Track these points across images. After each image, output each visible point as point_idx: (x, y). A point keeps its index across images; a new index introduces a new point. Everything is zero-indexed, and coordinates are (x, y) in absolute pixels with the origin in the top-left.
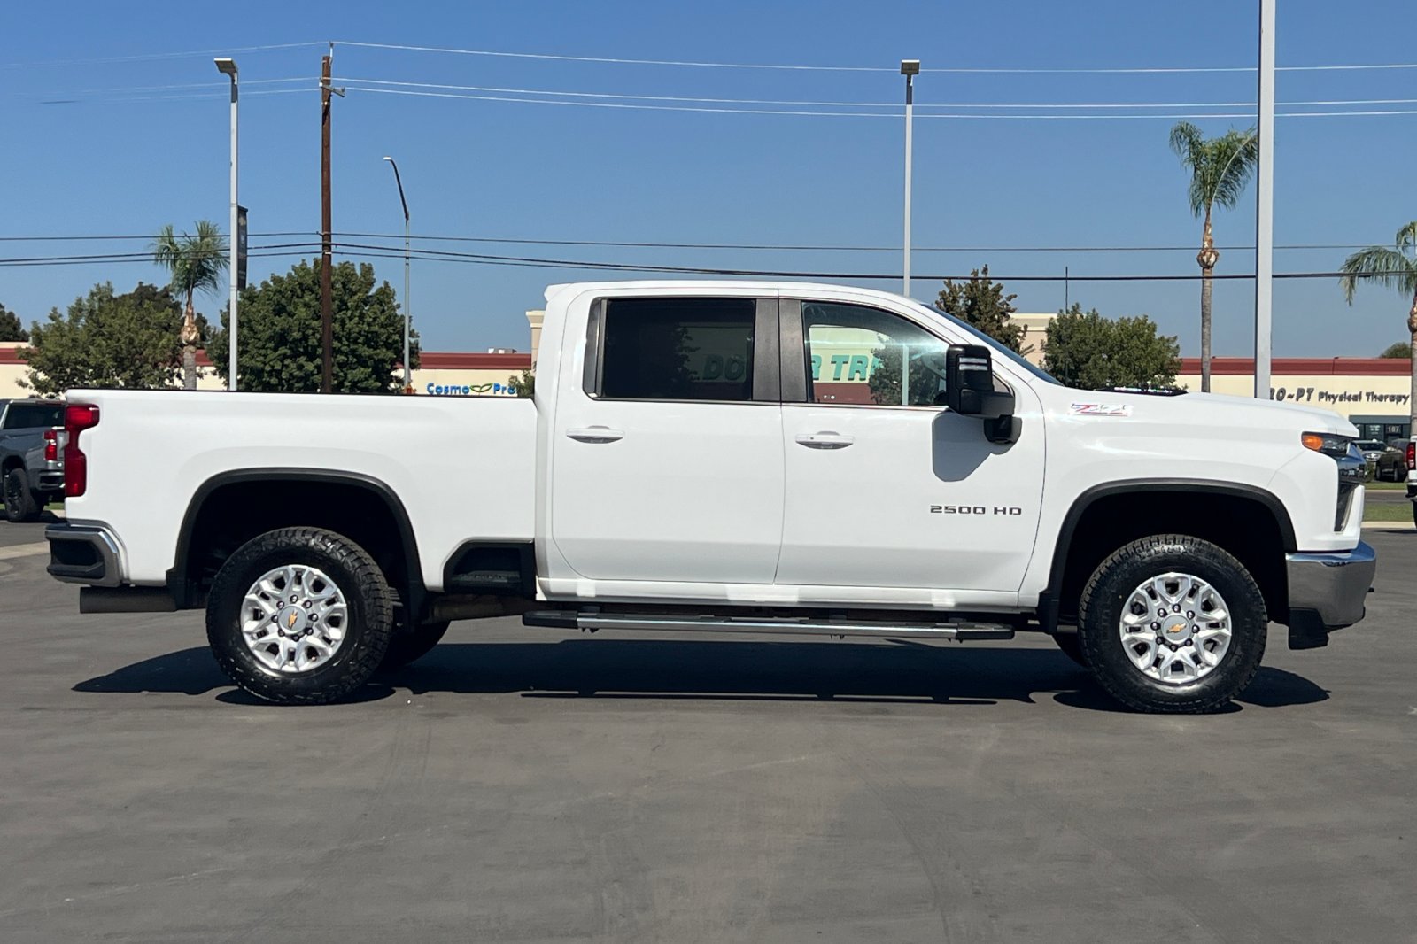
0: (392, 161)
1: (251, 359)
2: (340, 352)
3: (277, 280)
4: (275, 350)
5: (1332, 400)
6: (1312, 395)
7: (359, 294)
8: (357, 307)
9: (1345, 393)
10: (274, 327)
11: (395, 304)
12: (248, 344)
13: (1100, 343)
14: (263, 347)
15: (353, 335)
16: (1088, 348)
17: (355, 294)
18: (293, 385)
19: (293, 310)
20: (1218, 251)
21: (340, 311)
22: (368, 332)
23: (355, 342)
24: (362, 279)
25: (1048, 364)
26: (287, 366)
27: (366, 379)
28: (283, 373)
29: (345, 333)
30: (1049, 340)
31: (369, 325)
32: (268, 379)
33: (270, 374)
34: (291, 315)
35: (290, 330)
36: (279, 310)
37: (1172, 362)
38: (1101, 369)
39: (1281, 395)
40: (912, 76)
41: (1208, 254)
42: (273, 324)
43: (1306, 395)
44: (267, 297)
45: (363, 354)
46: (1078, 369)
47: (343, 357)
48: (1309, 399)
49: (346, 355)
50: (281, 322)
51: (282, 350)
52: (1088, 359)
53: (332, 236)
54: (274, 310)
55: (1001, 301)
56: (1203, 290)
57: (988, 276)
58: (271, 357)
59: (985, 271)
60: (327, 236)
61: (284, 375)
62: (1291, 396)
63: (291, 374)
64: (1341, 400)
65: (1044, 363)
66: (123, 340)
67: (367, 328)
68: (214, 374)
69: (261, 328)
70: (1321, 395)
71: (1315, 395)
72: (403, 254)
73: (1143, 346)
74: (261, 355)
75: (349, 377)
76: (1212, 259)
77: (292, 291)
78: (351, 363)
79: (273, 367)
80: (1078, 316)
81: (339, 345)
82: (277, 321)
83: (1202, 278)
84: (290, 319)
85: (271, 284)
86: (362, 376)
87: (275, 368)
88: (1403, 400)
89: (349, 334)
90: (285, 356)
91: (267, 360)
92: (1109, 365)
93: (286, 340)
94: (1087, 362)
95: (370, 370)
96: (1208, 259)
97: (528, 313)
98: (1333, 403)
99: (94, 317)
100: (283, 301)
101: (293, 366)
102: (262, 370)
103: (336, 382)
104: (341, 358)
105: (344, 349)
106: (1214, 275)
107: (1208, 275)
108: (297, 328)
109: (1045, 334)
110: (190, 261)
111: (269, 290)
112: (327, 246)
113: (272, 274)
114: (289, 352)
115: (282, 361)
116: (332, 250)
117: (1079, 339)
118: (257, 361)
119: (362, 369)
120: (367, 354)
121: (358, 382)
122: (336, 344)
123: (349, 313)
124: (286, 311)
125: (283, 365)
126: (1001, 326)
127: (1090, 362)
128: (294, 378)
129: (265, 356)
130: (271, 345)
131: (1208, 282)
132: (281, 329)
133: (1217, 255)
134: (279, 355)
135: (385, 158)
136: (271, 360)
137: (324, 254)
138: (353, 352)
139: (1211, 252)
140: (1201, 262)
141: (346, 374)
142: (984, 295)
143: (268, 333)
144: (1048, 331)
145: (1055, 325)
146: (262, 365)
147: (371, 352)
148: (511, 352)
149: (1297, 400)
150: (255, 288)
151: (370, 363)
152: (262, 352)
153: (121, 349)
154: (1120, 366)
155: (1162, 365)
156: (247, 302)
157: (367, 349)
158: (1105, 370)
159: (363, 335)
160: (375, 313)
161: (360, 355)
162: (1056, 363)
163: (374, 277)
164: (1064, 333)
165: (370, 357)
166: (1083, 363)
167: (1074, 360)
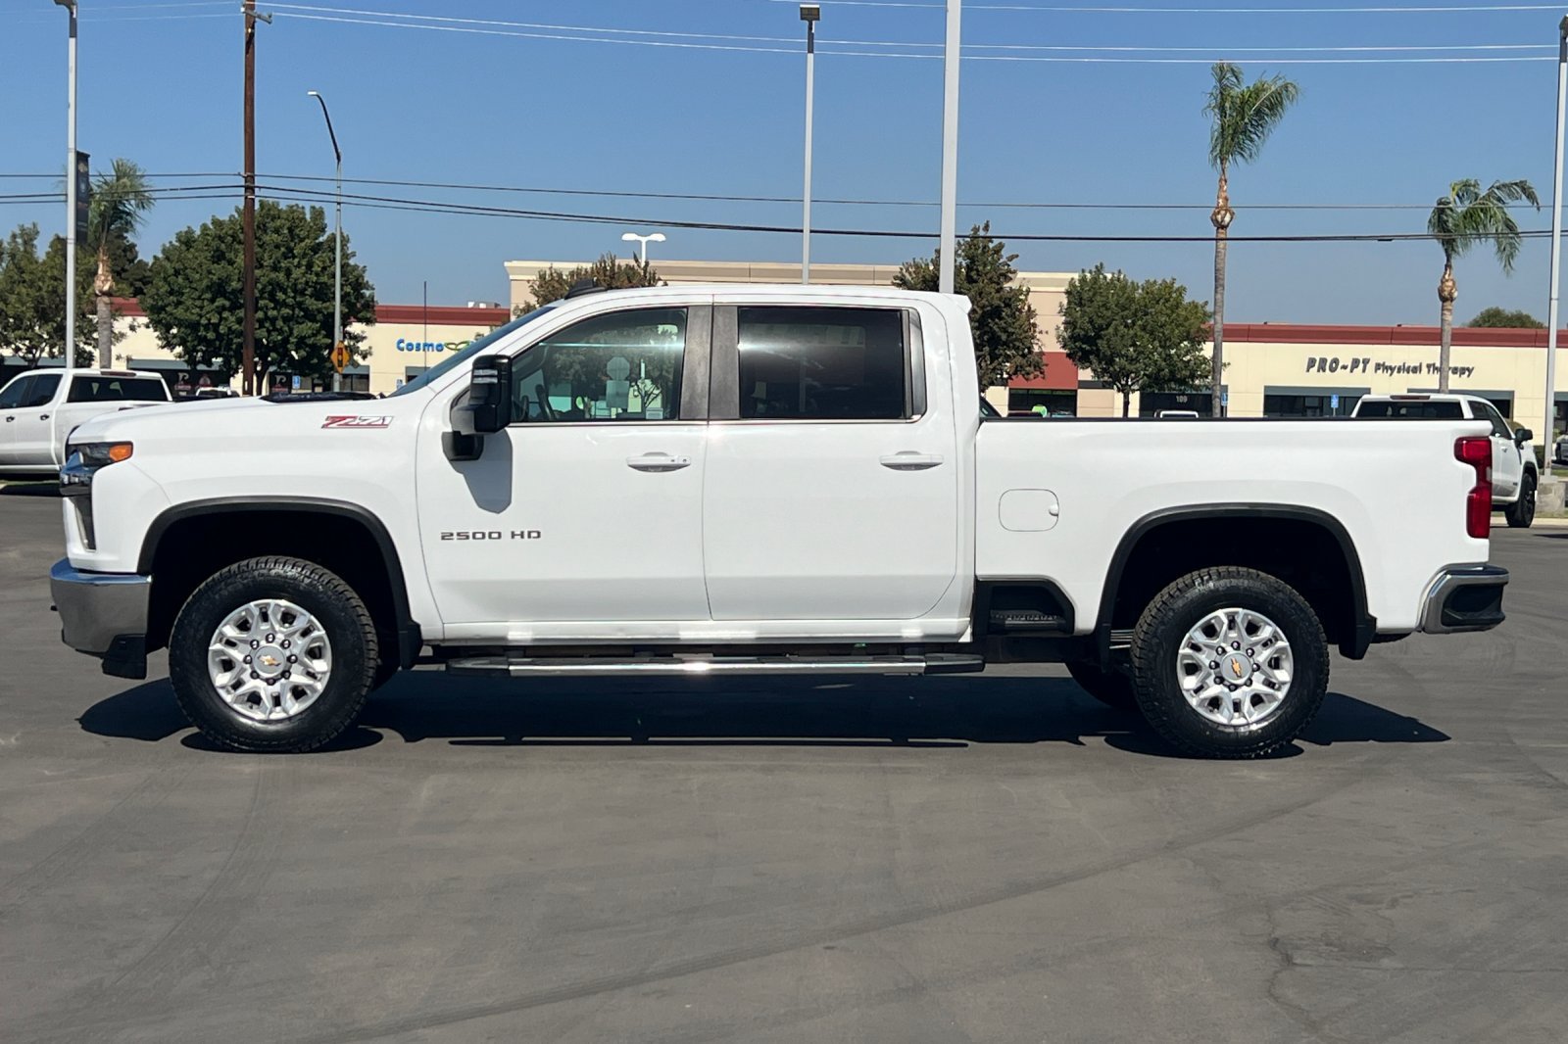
0: (318, 96)
1: (186, 311)
2: (285, 304)
3: (217, 223)
4: (212, 301)
5: (1389, 371)
6: (1368, 366)
7: (307, 241)
8: (304, 255)
9: (1404, 364)
10: (211, 276)
11: (349, 252)
12: (183, 294)
13: (1124, 308)
14: (199, 298)
15: (299, 286)
16: (1109, 313)
17: (302, 240)
18: (232, 340)
19: (233, 257)
20: (1234, 210)
21: (286, 258)
22: (316, 283)
23: (302, 293)
24: (312, 224)
25: (1066, 329)
26: (226, 319)
27: (314, 335)
28: (221, 327)
29: (290, 284)
30: (1069, 303)
31: (317, 275)
32: (204, 333)
33: (207, 327)
34: (231, 263)
35: (229, 279)
36: (219, 257)
37: (1199, 329)
38: (1123, 336)
39: (1334, 365)
40: (814, 22)
41: (1223, 212)
42: (209, 272)
43: (1361, 366)
44: (205, 243)
45: (310, 308)
46: (1098, 336)
47: (287, 311)
48: (1364, 371)
49: (292, 308)
50: (219, 270)
51: (220, 302)
52: (1108, 325)
53: (256, 178)
54: (213, 257)
55: (1001, 261)
56: (1217, 252)
57: (989, 234)
58: (207, 309)
59: (986, 228)
60: (250, 177)
61: (222, 329)
62: (1345, 367)
63: (230, 328)
64: (1399, 372)
65: (1062, 328)
66: (45, 289)
67: (315, 278)
68: (147, 327)
69: (197, 276)
70: (1378, 367)
71: (1371, 366)
72: (335, 199)
73: (1169, 312)
74: (196, 306)
75: (295, 333)
76: (1227, 219)
77: (232, 236)
78: (298, 316)
79: (209, 320)
80: (1101, 276)
81: (284, 297)
82: (215, 269)
83: (1216, 240)
84: (230, 267)
85: (211, 227)
86: (310, 332)
87: (212, 321)
88: (1467, 373)
89: (295, 285)
90: (224, 308)
91: (204, 312)
92: (1131, 332)
93: (225, 290)
94: (1107, 328)
95: (318, 325)
96: (1223, 218)
97: (506, 264)
98: (1391, 375)
99: (16, 261)
100: (223, 246)
101: (233, 319)
102: (198, 323)
103: (280, 338)
104: (286, 311)
105: (290, 301)
106: (1228, 236)
107: (1223, 236)
108: (236, 277)
109: (1065, 296)
110: (105, 203)
111: (208, 235)
112: (250, 189)
113: (213, 216)
114: (227, 304)
115: (220, 314)
116: (256, 194)
117: (1100, 304)
118: (193, 314)
119: (310, 324)
120: (314, 307)
121: (305, 337)
122: (280, 296)
123: (296, 260)
124: (224, 258)
125: (221, 319)
126: (1002, 288)
127: (1111, 330)
128: (233, 332)
129: (201, 308)
130: (208, 296)
131: (1221, 244)
132: (219, 279)
133: (1232, 214)
134: (217, 307)
135: (310, 93)
136: (208, 313)
137: (246, 198)
138: (300, 305)
139: (1226, 211)
140: (1215, 221)
141: (291, 330)
142: (984, 252)
143: (205, 282)
144: (1068, 293)
145: (1075, 286)
146: (198, 318)
147: (319, 305)
148: (493, 307)
149: (1351, 371)
150: (194, 232)
151: (320, 317)
152: (198, 303)
153: (42, 298)
154: (1143, 333)
155: (1188, 333)
156: (184, 248)
157: (315, 302)
158: (1126, 337)
159: (310, 287)
160: (324, 262)
161: (308, 308)
162: (1075, 328)
163: (326, 222)
164: (1085, 296)
165: (319, 311)
166: (1103, 330)
167: (1094, 327)
